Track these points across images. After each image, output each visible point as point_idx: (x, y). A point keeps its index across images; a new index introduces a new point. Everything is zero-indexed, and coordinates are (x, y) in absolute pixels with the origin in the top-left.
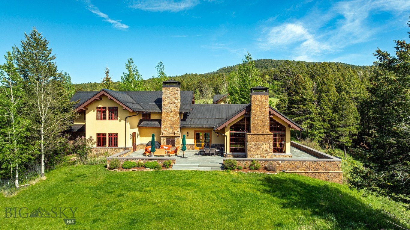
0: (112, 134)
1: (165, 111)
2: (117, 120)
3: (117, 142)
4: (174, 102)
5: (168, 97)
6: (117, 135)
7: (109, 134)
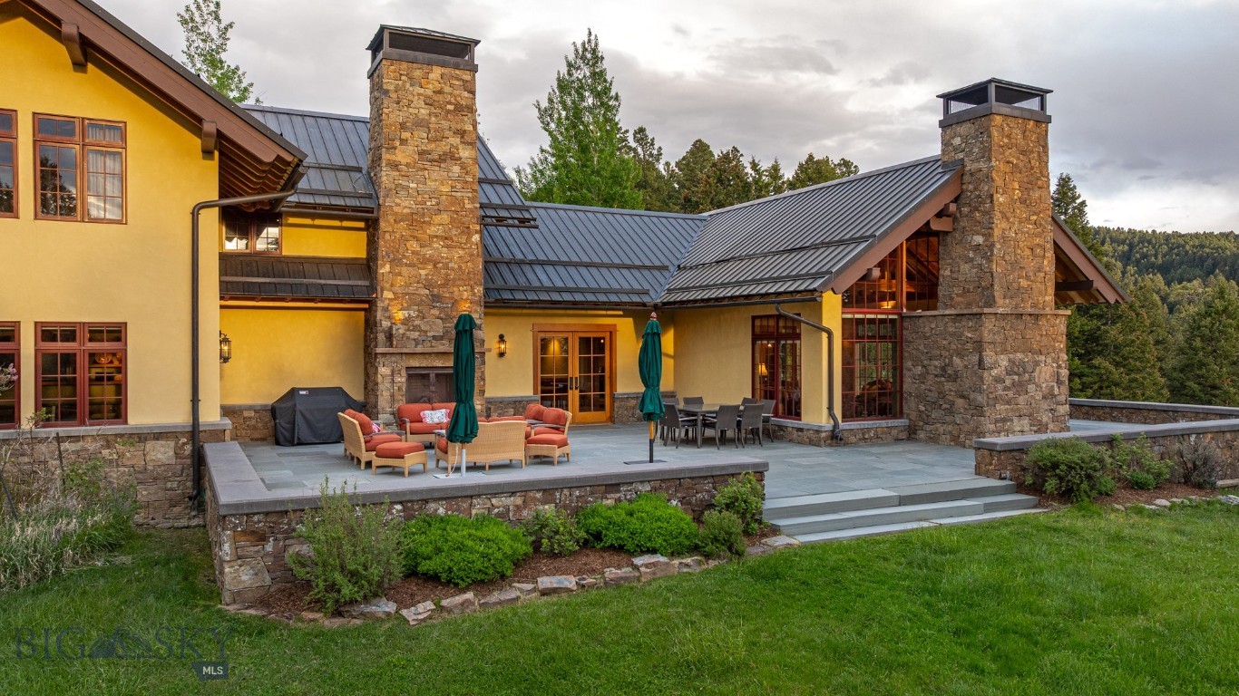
1: (397, 203)
3: (116, 386)
7: (47, 332)
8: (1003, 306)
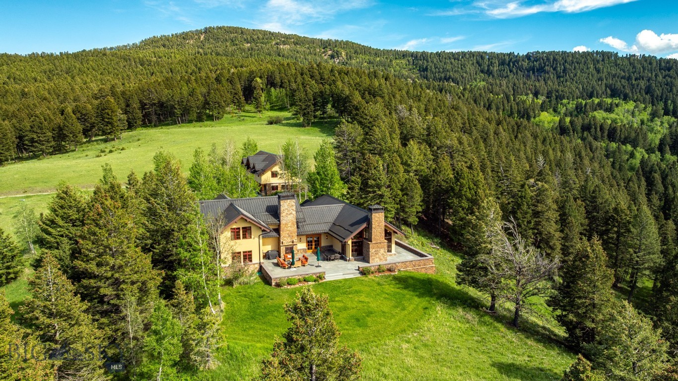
0: (246, 252)
1: (283, 222)
2: (251, 238)
3: (251, 258)
4: (291, 213)
5: (286, 209)
6: (251, 251)
7: (244, 252)
8: (374, 242)
